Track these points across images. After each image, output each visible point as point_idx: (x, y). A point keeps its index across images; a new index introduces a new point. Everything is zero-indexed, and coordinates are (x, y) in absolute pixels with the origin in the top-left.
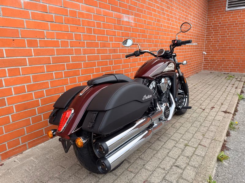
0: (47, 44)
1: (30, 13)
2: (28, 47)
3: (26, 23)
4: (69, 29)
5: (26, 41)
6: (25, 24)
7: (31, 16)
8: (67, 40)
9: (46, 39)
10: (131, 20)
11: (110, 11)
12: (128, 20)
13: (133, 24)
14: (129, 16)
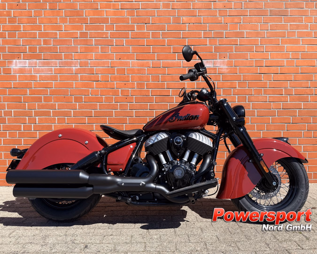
1: (79, 76)
2: (74, 102)
4: (115, 85)
5: (73, 98)
6: (74, 85)
7: (79, 78)
8: (112, 96)
9: (90, 96)
10: (220, 64)
11: (175, 61)
12: (213, 66)
13: (225, 70)
14: (216, 61)
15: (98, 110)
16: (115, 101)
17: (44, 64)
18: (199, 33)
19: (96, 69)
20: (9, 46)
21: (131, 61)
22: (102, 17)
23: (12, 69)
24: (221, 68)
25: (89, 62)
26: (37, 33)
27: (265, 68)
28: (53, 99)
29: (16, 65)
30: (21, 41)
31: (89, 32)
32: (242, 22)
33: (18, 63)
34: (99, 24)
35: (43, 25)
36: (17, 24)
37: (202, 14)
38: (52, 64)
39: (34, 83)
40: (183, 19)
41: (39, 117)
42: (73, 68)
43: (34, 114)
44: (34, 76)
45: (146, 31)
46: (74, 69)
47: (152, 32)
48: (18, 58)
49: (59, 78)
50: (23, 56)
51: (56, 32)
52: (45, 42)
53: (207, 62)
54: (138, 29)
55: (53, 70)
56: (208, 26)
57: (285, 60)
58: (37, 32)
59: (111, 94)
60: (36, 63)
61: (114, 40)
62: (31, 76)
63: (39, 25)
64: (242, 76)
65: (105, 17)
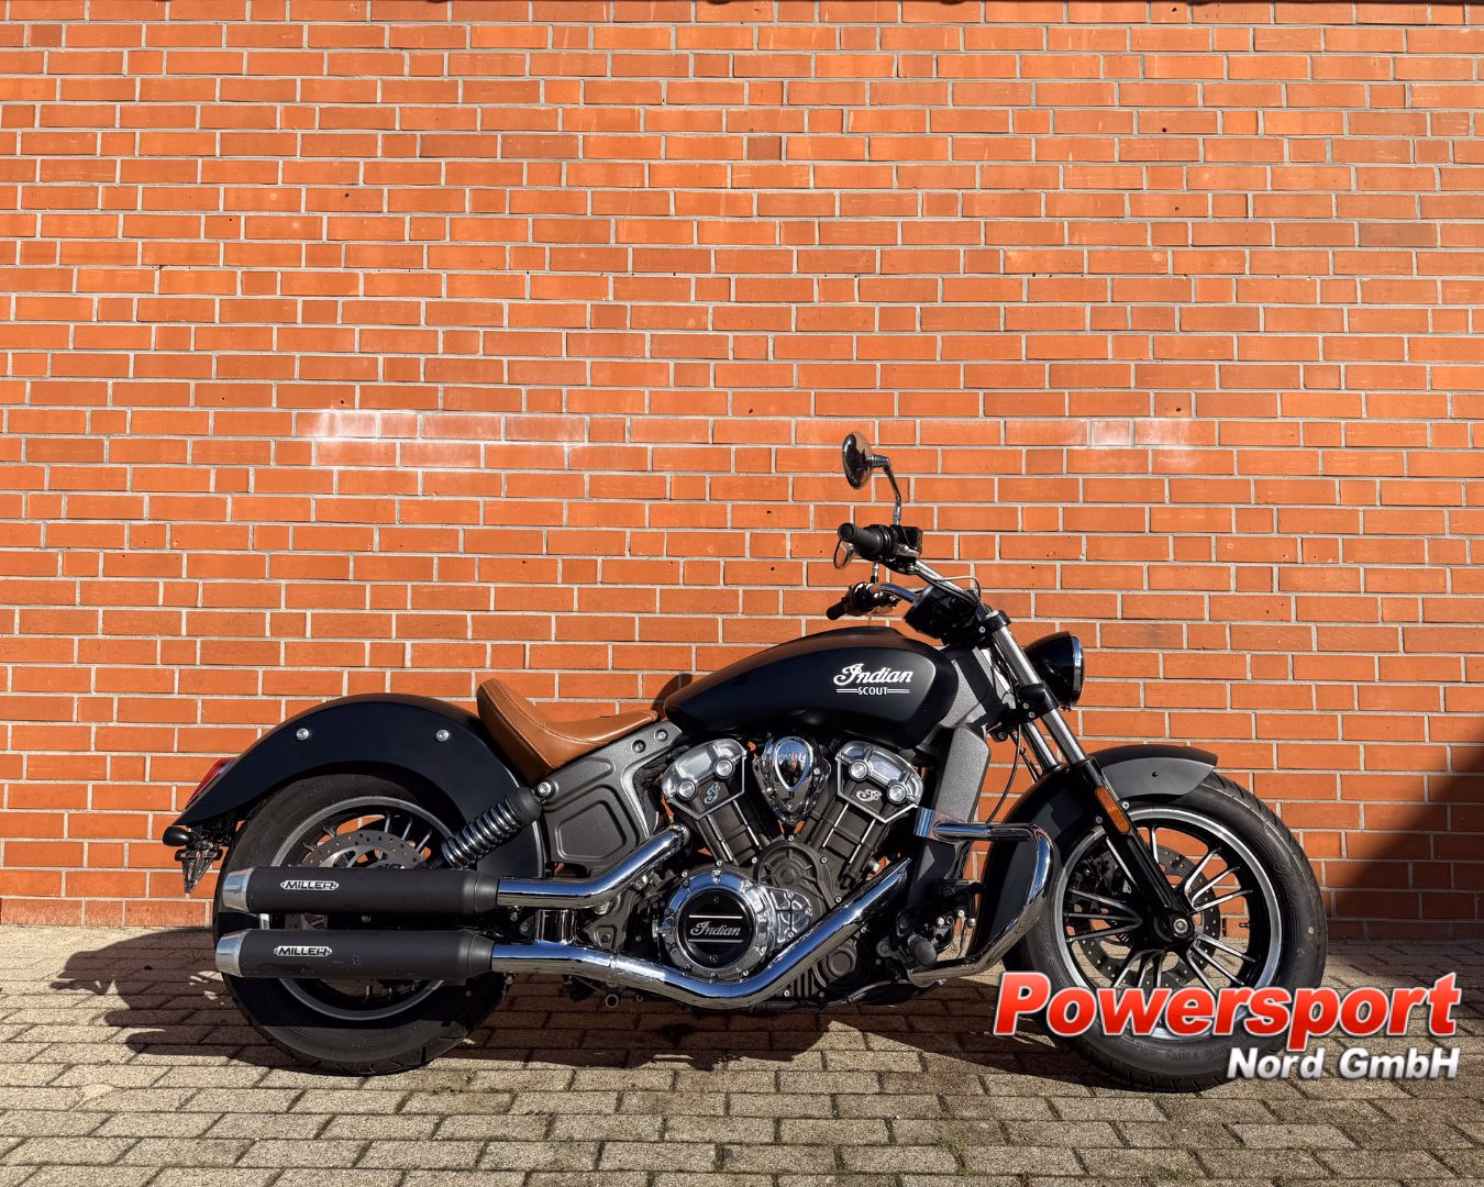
0: (627, 572)
1: (587, 479)
2: (563, 583)
3: (569, 511)
4: (729, 516)
5: (560, 566)
6: (565, 513)
7: (587, 488)
8: (715, 559)
9: (628, 557)
10: (1163, 438)
11: (974, 419)
12: (1130, 442)
13: (1183, 460)
14: (1144, 424)
15: (658, 615)
16: (727, 579)
17: (447, 428)
18: (1074, 310)
19: (654, 450)
20: (307, 354)
21: (793, 420)
22: (684, 247)
23: (314, 448)
24: (1163, 452)
25: (628, 424)
26: (423, 308)
27: (1346, 454)
28: (476, 570)
29: (332, 430)
30: (357, 336)
31: (628, 304)
32: (1247, 272)
33: (339, 424)
34: (671, 275)
35: (445, 275)
36: (341, 270)
37: (1085, 238)
38: (480, 431)
39: (402, 502)
40: (1007, 258)
41: (416, 641)
42: (562, 447)
43: (397, 629)
44: (404, 475)
45: (856, 303)
46: (566, 449)
47: (882, 309)
48: (342, 402)
49: (505, 487)
50: (361, 394)
51: (498, 301)
52: (454, 343)
53: (1108, 426)
54: (825, 296)
55: (482, 455)
56: (1109, 284)
57: (1428, 423)
58: (423, 301)
59: (710, 550)
60: (414, 421)
61: (731, 339)
62: (392, 475)
63: (430, 276)
64: (1253, 486)
65: (695, 246)
